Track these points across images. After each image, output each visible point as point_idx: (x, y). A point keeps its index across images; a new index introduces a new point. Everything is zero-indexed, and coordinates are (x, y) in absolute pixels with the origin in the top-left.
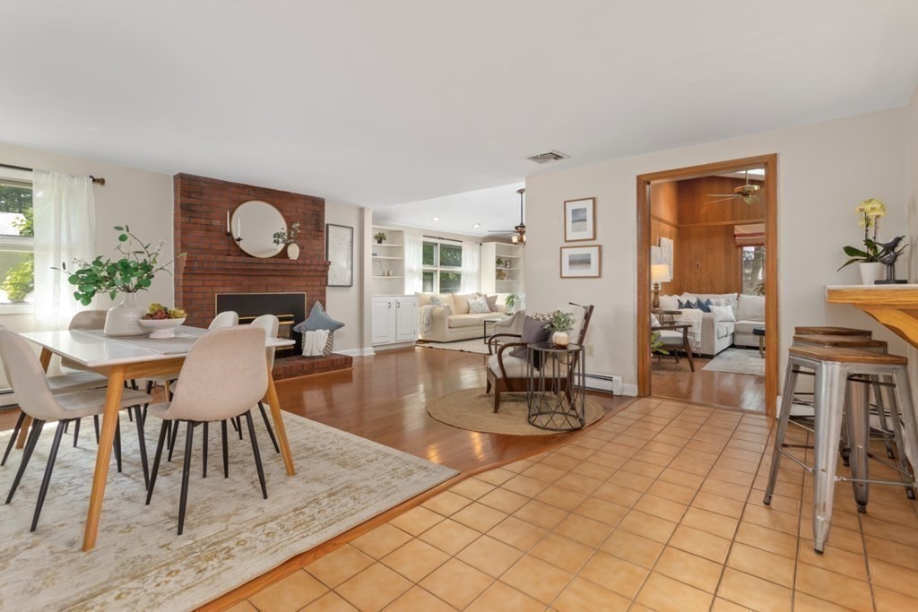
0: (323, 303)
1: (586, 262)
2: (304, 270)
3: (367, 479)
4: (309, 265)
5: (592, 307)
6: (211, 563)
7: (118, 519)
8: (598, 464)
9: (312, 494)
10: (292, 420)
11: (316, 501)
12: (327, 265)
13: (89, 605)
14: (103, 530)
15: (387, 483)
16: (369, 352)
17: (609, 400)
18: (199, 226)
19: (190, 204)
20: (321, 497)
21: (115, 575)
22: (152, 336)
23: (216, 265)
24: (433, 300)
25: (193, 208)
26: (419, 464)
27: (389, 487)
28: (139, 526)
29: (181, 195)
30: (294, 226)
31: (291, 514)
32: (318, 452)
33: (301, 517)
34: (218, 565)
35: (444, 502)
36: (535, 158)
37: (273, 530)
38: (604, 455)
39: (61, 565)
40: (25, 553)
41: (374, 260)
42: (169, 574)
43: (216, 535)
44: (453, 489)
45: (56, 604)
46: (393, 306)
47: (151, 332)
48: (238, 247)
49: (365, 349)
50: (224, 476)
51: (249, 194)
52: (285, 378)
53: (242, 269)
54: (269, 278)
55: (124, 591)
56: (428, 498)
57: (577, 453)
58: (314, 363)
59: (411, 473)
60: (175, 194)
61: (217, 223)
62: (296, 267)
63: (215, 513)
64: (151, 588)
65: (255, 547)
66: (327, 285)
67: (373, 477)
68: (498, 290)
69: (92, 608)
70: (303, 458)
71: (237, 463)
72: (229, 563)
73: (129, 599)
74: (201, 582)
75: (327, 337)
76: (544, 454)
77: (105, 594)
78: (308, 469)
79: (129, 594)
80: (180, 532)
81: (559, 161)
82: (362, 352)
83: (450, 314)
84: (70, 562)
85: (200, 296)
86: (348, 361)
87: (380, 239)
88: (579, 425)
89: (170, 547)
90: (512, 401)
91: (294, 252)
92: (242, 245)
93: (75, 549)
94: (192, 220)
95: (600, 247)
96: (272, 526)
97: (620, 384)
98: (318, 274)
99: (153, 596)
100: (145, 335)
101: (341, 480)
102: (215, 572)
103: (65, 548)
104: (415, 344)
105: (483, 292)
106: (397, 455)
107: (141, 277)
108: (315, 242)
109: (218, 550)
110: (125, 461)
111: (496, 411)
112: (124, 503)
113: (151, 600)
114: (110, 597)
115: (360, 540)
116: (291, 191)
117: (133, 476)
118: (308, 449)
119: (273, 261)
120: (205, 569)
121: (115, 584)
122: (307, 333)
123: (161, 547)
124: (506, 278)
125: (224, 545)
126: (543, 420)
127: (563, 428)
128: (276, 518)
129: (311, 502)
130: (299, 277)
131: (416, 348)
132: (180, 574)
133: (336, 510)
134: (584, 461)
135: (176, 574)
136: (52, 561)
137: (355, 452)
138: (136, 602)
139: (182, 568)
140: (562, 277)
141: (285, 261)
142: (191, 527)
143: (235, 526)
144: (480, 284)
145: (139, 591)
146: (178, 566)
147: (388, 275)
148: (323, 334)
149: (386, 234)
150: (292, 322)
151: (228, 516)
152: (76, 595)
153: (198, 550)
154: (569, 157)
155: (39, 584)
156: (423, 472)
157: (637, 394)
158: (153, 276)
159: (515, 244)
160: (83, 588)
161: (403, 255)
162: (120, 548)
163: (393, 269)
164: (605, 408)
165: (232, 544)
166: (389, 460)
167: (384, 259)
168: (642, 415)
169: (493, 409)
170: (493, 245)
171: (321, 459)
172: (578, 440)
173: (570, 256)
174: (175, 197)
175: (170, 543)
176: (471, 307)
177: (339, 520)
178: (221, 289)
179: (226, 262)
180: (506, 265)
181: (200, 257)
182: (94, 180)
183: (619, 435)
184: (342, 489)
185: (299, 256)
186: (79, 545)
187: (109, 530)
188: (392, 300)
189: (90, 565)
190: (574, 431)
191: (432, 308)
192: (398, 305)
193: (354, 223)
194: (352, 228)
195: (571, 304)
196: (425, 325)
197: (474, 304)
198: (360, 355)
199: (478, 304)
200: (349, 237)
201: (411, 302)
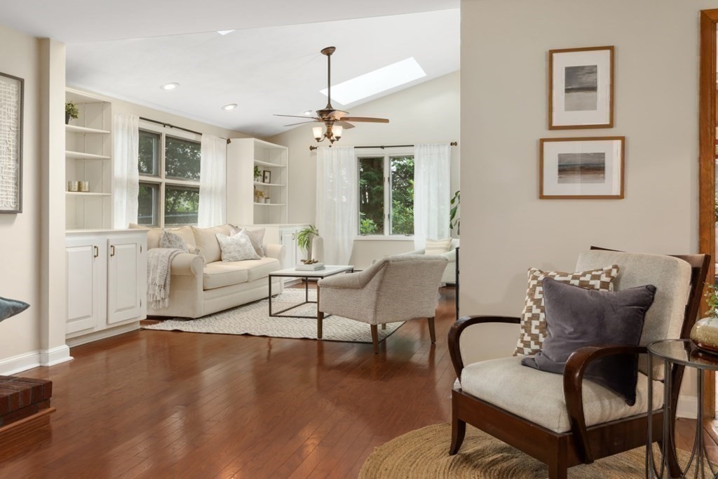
1: (594, 168)
16: (59, 354)
46: (103, 252)
49: (51, 351)
83: (202, 263)
86: (40, 394)
95: (624, 141)
104: (141, 326)
140: (541, 197)
144: (226, 209)
147: (79, 190)
161: (110, 151)
170: (250, 142)
173: (561, 157)
176: (224, 250)
180: (264, 177)
188: (101, 241)
191: (172, 254)
192: (112, 250)
193: (26, 70)
194: (21, 81)
195: (593, 248)
196: (157, 288)
197: (231, 245)
198: (38, 365)
199: (238, 244)
200: (13, 100)
201: (135, 245)
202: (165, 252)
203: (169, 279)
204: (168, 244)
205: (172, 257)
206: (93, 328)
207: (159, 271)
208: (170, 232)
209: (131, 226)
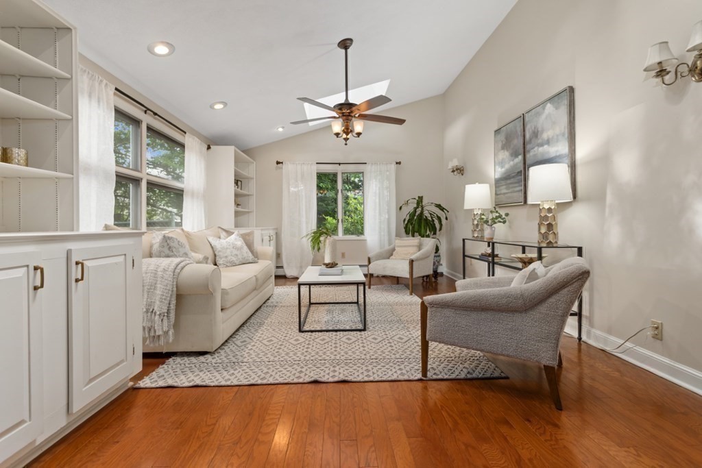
180: (237, 185)
191: (177, 265)
192: (76, 272)
196: (157, 317)
197: (227, 248)
201: (124, 256)
202: (165, 263)
203: (174, 302)
204: (167, 252)
205: (177, 271)
206: (35, 441)
207: (158, 292)
208: (170, 235)
209: (107, 227)
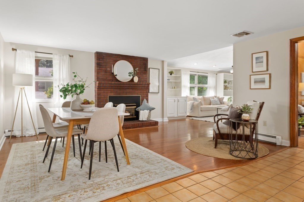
0: (147, 100)
1: (263, 81)
2: (140, 87)
3: (156, 169)
4: (141, 84)
5: (263, 103)
6: (97, 190)
7: (72, 172)
8: (260, 175)
9: (135, 172)
10: (132, 144)
11: (136, 175)
12: (149, 84)
13: (61, 197)
14: (67, 175)
15: (163, 172)
16: (166, 120)
17: (274, 147)
18: (102, 71)
19: (100, 63)
20: (137, 173)
21: (69, 189)
22: (84, 110)
23: (108, 85)
24: (194, 99)
25: (101, 64)
26: (177, 166)
27: (164, 173)
28: (78, 175)
29: (97, 59)
30: (136, 69)
31: (126, 178)
32: (139, 157)
33: (129, 180)
34: (100, 192)
35: (185, 182)
36: (236, 35)
37: (119, 183)
38: (264, 171)
39: (55, 184)
40: (46, 178)
41: (168, 82)
42: (84, 192)
43: (100, 182)
44: (190, 177)
45: (52, 195)
46: (176, 101)
47: (84, 109)
48: (116, 78)
49: (164, 119)
50: (106, 162)
51: (120, 58)
52: (132, 128)
53: (117, 86)
54: (127, 90)
55: (71, 195)
56: (178, 179)
57: (250, 169)
58: (143, 123)
59: (173, 169)
60: (95, 59)
61: (109, 69)
62: (137, 86)
63: (101, 174)
64: (79, 195)
65: (112, 188)
66: (149, 92)
67: (158, 169)
68: (225, 95)
69: (62, 198)
70: (134, 159)
71: (111, 158)
72: (103, 191)
73: (72, 197)
74: (94, 196)
75: (148, 113)
76: (235, 168)
77: (66, 195)
78: (135, 163)
79: (72, 196)
80: (89, 179)
81: (248, 36)
82: (163, 120)
83: (202, 105)
84: (58, 183)
85: (103, 96)
86: (156, 123)
87: (171, 73)
88: (254, 157)
89: (86, 183)
90: (224, 144)
91: (136, 79)
92: (117, 77)
93: (59, 179)
94: (101, 69)
95: (270, 74)
96: (119, 181)
97: (280, 140)
98: (145, 88)
99: (79, 198)
100: (82, 110)
101: (146, 168)
102: (99, 194)
103: (57, 178)
104: (186, 117)
105: (218, 96)
106: (169, 161)
107: (81, 90)
108: (144, 75)
109: (100, 186)
110: (76, 153)
111: (215, 147)
112: (75, 167)
113: (78, 199)
114: (67, 196)
115: (149, 191)
116: (135, 56)
117: (78, 158)
118: (136, 156)
119: (128, 83)
120: (95, 192)
121: (69, 192)
122: (141, 111)
123: (84, 183)
124: (229, 89)
125: (103, 185)
126: (236, 153)
127: (246, 157)
128: (121, 179)
129: (134, 175)
130: (138, 89)
131: (186, 119)
132: (88, 192)
133: (142, 179)
134: (253, 173)
135: (87, 192)
136: (53, 182)
137: (153, 158)
138: (74, 199)
139: (88, 190)
140: (250, 89)
141: (133, 83)
142: (93, 178)
143: (107, 179)
144: (216, 92)
145: (75, 195)
146: (87, 190)
147: (175, 88)
148: (147, 112)
149: (174, 71)
150: (135, 107)
151: (106, 176)
152: (58, 194)
153: (94, 185)
154: (253, 33)
155: (49, 188)
156: (178, 169)
157: (289, 145)
158: (85, 89)
159: (232, 74)
160: (60, 192)
161: (181, 80)
162: (72, 181)
163: (177, 85)
164: (270, 150)
165: (105, 185)
166: (166, 163)
167: (173, 82)
168: (290, 156)
169: (214, 147)
170: (222, 74)
171: (140, 160)
172: (253, 164)
173: (255, 79)
174: (95, 60)
175: (86, 182)
176: (211, 102)
177: (143, 183)
178: (110, 94)
179: (111, 84)
180: (229, 83)
181: (103, 82)
182: (70, 56)
183: (274, 163)
184: (146, 172)
185: (138, 81)
186: (60, 179)
187: (69, 175)
188: (176, 99)
189: (63, 185)
190: (251, 159)
193: (160, 67)
194: (159, 69)
195: (254, 101)
197: (213, 101)
198: (162, 121)
199: (215, 101)
200: (158, 73)
201: (184, 100)
205: (194, 103)
207: (190, 106)
208: (195, 97)
